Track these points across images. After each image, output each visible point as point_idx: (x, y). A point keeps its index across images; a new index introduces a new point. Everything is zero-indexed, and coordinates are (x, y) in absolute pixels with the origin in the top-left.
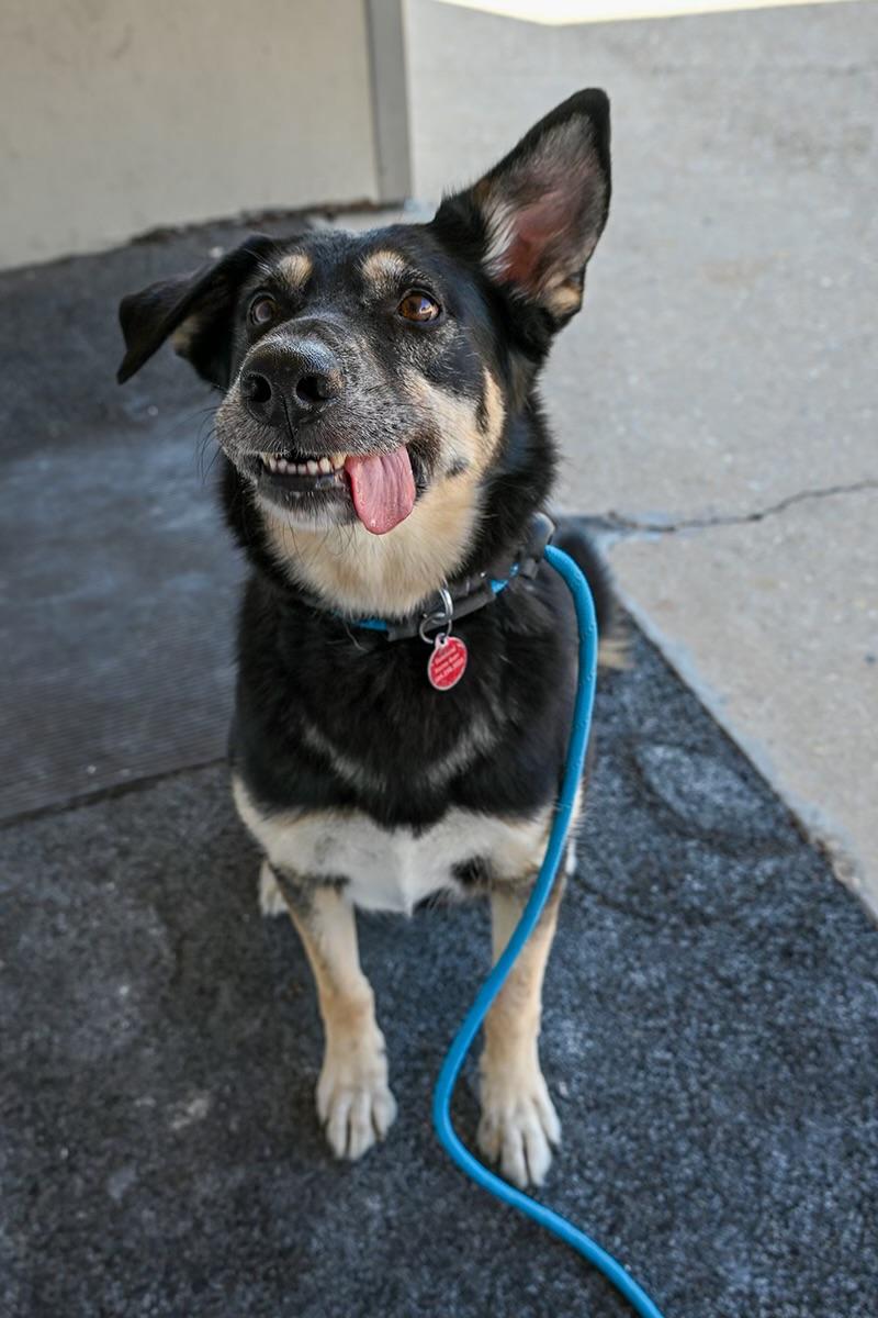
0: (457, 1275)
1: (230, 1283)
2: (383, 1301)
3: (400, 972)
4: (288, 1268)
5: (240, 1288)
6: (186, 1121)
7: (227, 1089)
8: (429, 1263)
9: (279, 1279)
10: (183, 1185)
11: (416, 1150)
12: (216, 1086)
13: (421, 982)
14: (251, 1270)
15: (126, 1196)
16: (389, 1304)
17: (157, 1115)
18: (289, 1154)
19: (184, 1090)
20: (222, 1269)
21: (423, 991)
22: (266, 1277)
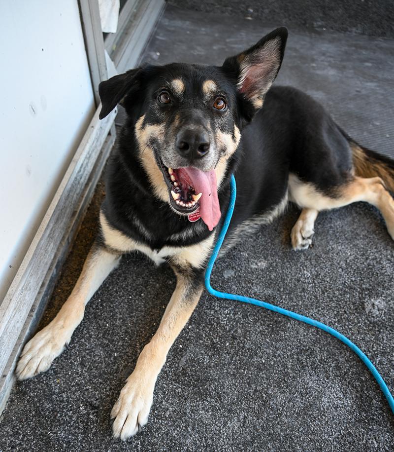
0: (336, 360)
1: (256, 321)
2: (307, 354)
3: (352, 257)
4: (277, 327)
5: (258, 324)
6: (256, 267)
7: (274, 264)
8: (328, 351)
9: (273, 329)
10: (250, 285)
11: (336, 315)
12: (271, 261)
13: (358, 264)
14: (264, 321)
15: (229, 279)
16: (308, 355)
17: (248, 260)
18: (289, 294)
19: (260, 257)
20: (254, 316)
21: (358, 268)
22: (268, 326)
